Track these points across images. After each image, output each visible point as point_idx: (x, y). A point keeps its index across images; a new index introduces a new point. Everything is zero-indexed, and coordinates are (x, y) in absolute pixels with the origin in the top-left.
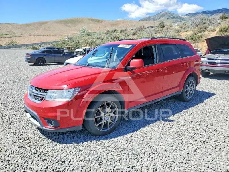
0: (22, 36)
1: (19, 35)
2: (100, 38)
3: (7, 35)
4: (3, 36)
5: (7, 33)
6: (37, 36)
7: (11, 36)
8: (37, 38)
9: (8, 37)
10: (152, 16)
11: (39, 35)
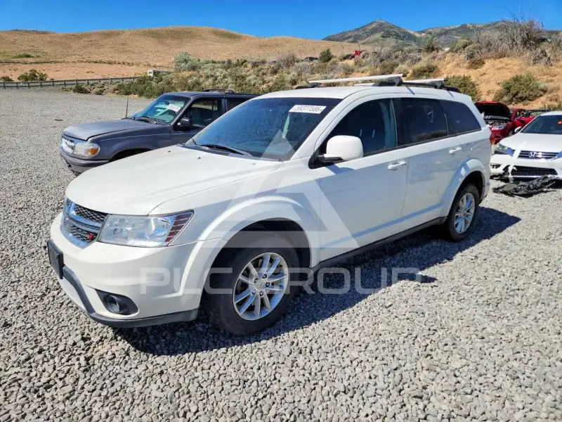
0: (61, 62)
1: (57, 60)
2: (212, 76)
3: (28, 56)
4: (19, 60)
5: (29, 54)
6: (96, 62)
7: (38, 60)
8: (94, 67)
9: (31, 63)
10: (350, 31)
11: (100, 62)
